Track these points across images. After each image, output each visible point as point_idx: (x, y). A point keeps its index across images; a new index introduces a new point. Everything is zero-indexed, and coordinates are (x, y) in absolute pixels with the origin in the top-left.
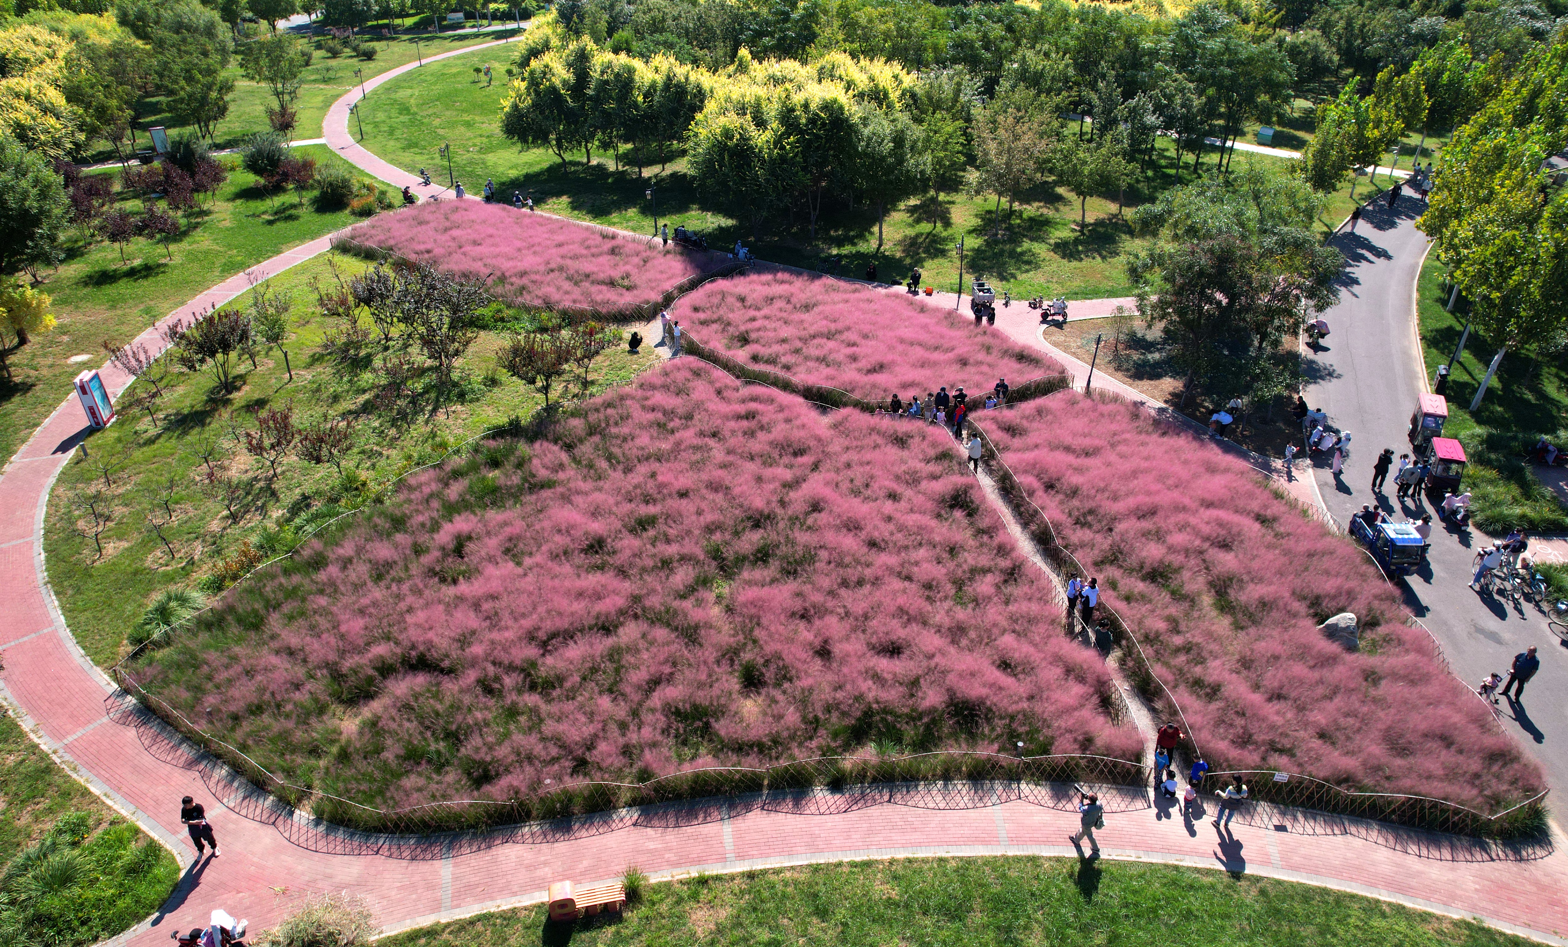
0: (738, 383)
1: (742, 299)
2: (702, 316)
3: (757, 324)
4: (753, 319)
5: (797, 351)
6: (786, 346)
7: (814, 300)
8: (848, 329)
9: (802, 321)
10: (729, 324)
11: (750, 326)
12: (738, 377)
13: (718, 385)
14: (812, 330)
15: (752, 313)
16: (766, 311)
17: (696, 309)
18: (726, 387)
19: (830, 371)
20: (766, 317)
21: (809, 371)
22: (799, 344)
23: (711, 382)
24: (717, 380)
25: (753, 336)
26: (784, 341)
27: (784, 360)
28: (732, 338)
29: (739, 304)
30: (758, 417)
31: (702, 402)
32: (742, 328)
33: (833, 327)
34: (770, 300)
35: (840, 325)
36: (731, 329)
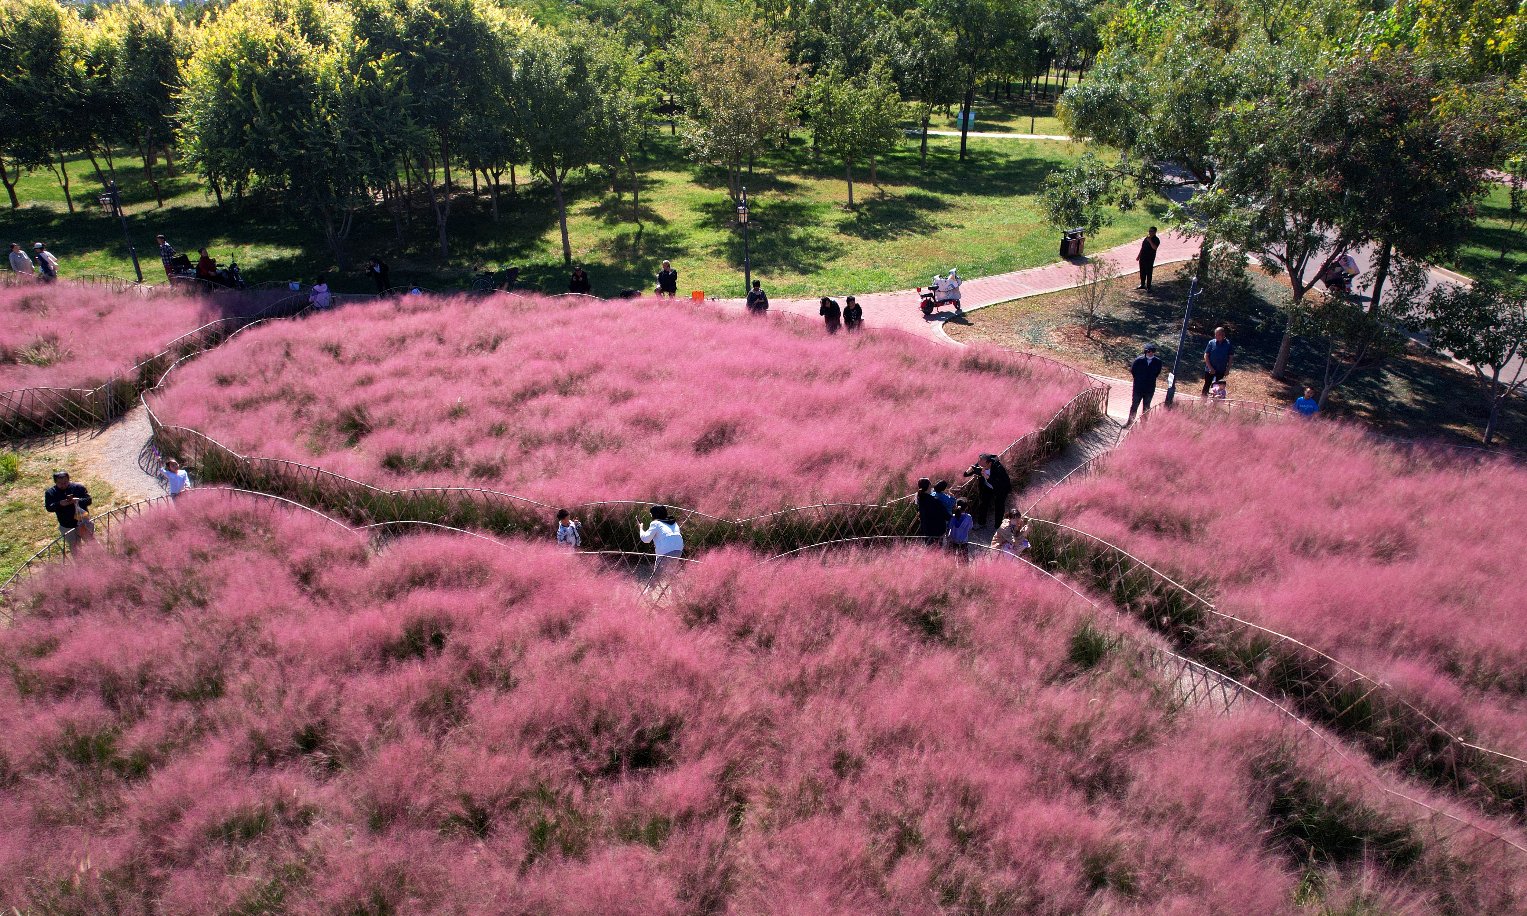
0: (360, 536)
1: (334, 350)
2: (238, 392)
3: (379, 389)
4: (367, 381)
5: (498, 431)
6: (465, 424)
7: (493, 332)
8: (597, 368)
9: (484, 370)
10: (310, 398)
11: (363, 395)
12: (358, 521)
13: (298, 555)
14: (517, 382)
15: (362, 370)
16: (392, 363)
17: (223, 381)
18: (327, 555)
19: (604, 461)
20: (400, 373)
21: (551, 471)
22: (496, 416)
23: (277, 551)
24: (296, 539)
25: (377, 413)
26: (455, 413)
27: (473, 455)
28: (321, 428)
29: (326, 359)
30: (454, 638)
31: (253, 623)
32: (346, 402)
33: (560, 370)
34: (400, 342)
35: (574, 364)
36: (315, 409)
